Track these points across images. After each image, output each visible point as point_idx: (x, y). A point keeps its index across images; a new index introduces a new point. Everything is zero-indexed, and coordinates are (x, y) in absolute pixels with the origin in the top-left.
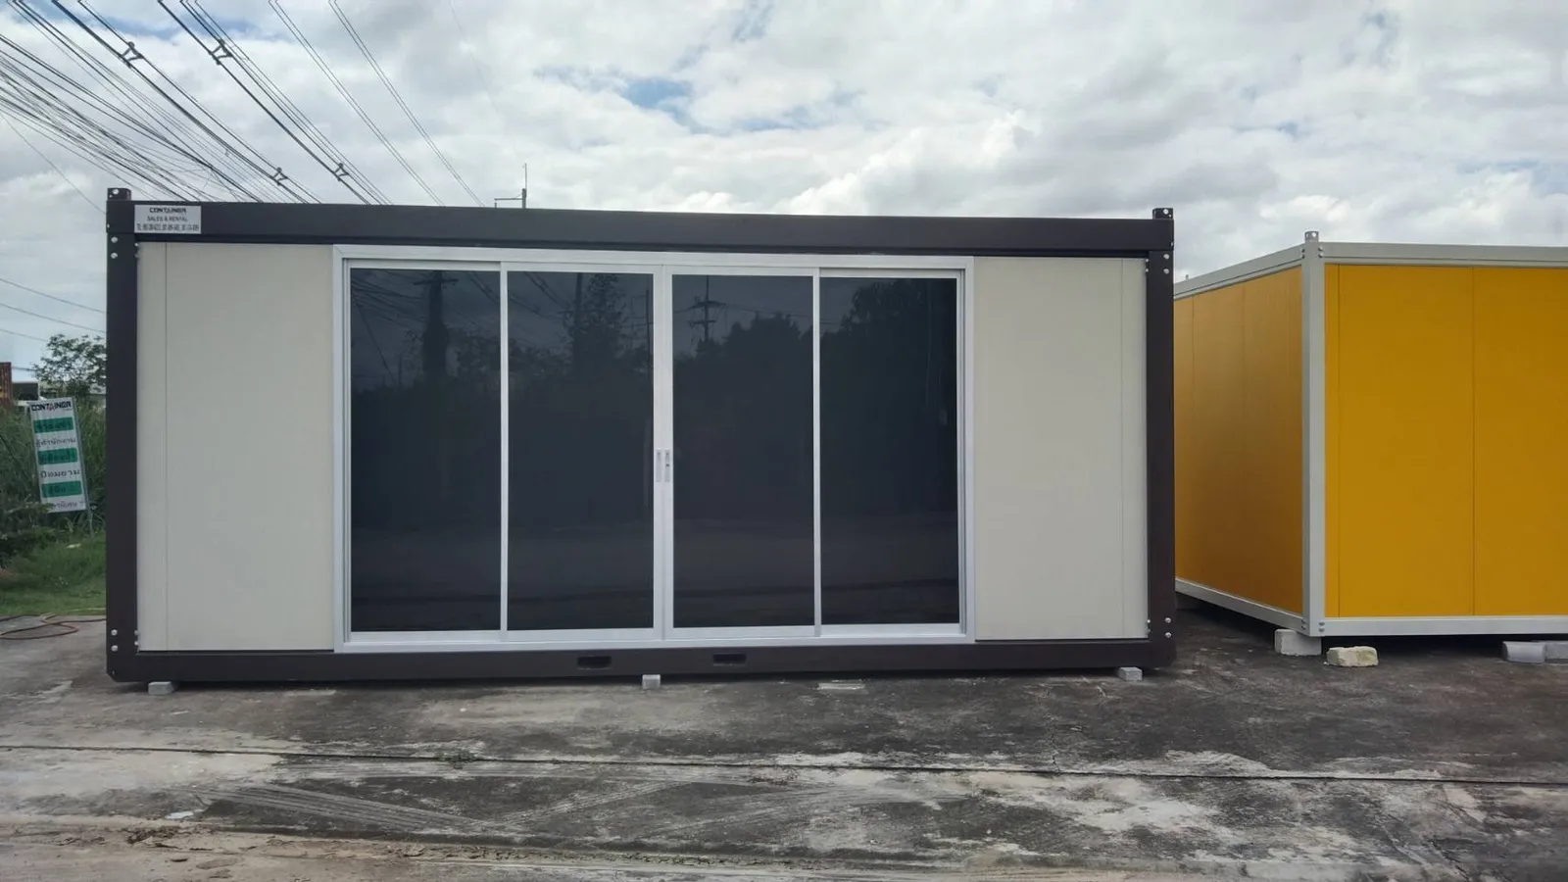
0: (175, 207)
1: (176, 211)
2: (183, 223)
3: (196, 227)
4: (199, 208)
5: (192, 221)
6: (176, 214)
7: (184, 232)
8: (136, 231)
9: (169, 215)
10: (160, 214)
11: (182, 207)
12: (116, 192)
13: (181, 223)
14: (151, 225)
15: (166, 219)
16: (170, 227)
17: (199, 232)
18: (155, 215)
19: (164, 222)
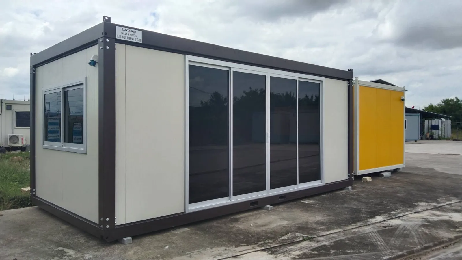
0: (133, 30)
1: (133, 31)
2: (135, 37)
3: (140, 40)
4: (141, 32)
5: (138, 38)
6: (132, 33)
7: (135, 41)
8: (117, 38)
9: (130, 33)
10: (126, 32)
11: (135, 30)
12: (107, 18)
13: (134, 37)
14: (123, 36)
15: (128, 35)
16: (130, 38)
17: (141, 42)
18: (124, 32)
19: (127, 36)
